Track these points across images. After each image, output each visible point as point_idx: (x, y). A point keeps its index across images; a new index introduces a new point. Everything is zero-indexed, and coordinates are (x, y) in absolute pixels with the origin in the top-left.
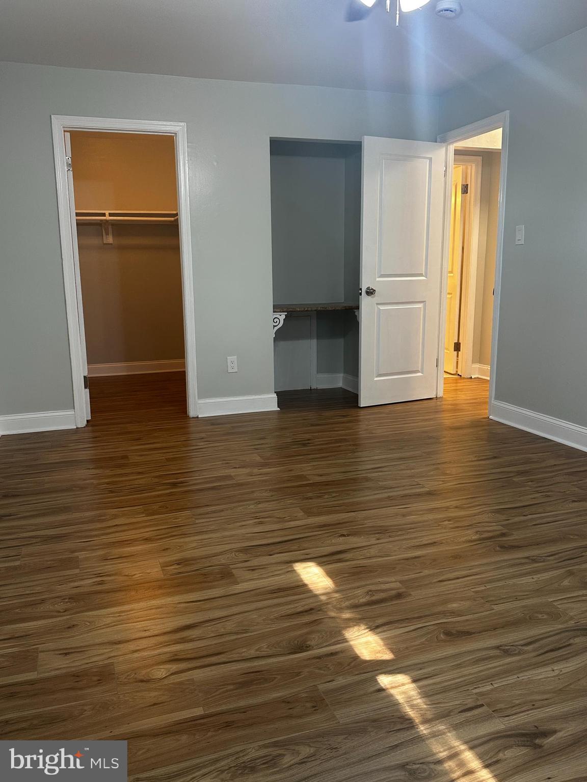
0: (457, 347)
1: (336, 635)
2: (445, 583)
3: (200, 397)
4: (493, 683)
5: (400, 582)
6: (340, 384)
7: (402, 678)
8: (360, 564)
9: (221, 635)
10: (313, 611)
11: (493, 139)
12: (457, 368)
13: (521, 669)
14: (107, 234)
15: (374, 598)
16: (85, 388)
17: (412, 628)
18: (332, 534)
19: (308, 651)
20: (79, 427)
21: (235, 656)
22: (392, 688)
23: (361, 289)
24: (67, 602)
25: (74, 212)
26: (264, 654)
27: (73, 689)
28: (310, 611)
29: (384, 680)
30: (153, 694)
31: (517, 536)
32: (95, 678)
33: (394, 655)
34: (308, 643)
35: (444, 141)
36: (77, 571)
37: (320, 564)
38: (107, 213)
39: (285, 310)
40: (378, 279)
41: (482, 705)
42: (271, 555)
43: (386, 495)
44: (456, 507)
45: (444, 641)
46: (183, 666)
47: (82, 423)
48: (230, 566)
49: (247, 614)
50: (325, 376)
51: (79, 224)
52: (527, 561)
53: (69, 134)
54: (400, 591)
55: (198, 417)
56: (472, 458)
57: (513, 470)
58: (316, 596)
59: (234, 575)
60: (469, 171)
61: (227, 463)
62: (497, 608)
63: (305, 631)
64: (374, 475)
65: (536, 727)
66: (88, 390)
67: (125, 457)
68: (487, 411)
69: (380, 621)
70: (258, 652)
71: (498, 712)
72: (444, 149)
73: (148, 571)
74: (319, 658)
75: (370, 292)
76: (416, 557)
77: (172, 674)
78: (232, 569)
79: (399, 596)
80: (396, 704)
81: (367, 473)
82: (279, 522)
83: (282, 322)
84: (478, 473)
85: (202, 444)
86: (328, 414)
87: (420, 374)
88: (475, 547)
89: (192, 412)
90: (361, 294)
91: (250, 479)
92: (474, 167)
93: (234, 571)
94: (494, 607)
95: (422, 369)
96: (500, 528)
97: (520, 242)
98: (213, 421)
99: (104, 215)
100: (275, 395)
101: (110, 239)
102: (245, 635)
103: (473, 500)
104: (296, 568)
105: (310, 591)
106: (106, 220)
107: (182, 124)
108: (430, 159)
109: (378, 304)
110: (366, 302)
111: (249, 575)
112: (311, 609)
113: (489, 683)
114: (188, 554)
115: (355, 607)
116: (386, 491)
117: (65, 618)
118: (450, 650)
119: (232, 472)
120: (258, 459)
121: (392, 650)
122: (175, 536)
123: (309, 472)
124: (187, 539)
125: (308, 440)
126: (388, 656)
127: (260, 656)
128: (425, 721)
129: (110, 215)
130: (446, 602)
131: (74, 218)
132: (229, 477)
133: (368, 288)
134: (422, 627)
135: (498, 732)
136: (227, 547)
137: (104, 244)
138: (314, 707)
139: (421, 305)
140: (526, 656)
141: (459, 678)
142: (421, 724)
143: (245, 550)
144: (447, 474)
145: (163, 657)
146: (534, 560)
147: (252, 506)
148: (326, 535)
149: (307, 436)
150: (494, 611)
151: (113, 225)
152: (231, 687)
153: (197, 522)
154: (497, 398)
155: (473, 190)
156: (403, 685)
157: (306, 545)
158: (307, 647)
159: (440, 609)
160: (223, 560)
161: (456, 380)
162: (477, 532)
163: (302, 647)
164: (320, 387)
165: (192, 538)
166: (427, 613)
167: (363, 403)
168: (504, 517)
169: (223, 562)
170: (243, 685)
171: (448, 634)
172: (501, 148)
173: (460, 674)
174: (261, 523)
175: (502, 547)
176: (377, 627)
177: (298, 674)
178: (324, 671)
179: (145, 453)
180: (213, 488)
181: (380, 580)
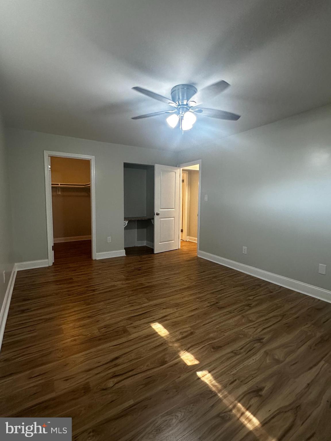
0: (182, 231)
1: (175, 354)
2: (206, 325)
3: (97, 252)
4: (236, 368)
5: (190, 327)
6: (145, 245)
7: (205, 372)
8: (173, 321)
9: (131, 361)
10: (163, 345)
11: (196, 167)
12: (182, 237)
13: (243, 360)
14: (59, 191)
15: (183, 335)
16: (53, 250)
17: (201, 347)
18: (159, 308)
19: (166, 364)
20: (50, 265)
21: (139, 371)
22: (203, 377)
23: (155, 213)
24: (62, 352)
25: (51, 183)
26: (150, 367)
27: (73, 399)
28: (162, 345)
29: (199, 374)
30: (110, 396)
31: (221, 303)
32: (83, 391)
33: (198, 361)
34: (166, 360)
35: (179, 167)
36: (63, 335)
37: (160, 323)
38: (59, 184)
39: (128, 220)
40: (160, 210)
41: (236, 380)
42: (140, 320)
43: (174, 290)
44: (199, 293)
45: (213, 352)
46: (119, 378)
47: (51, 264)
48: (126, 327)
49: (139, 349)
50: (140, 242)
51: (52, 188)
52: (227, 313)
53: (50, 157)
54: (192, 331)
55: (96, 260)
56: (197, 272)
57: (212, 276)
58: (162, 337)
59: (128, 331)
60: (184, 176)
61: (112, 280)
62: (226, 334)
63: (163, 354)
64: (167, 281)
65: (257, 387)
66: (53, 251)
67: (71, 279)
68: (196, 254)
69: (189, 346)
70: (148, 367)
71: (243, 382)
72: (179, 169)
73: (93, 332)
74: (172, 366)
75: (158, 214)
76: (192, 316)
77: (116, 384)
78: (127, 328)
79: (192, 333)
80: (206, 384)
81: (165, 281)
82: (139, 305)
83: (127, 224)
84: (200, 278)
85: (100, 271)
86: (144, 256)
87: (173, 241)
88: (210, 309)
89: (94, 258)
90: (155, 215)
91: (123, 286)
92: (186, 174)
93: (128, 329)
94: (225, 334)
95: (174, 239)
96: (215, 300)
97: (206, 200)
98: (103, 261)
99: (58, 185)
100: (124, 250)
101: (60, 193)
102: (140, 359)
103: (203, 289)
104: (151, 325)
105: (159, 335)
106: (59, 186)
107: (93, 156)
108: (175, 172)
109: (160, 218)
110: (156, 217)
111: (134, 330)
112: (162, 344)
113: (235, 369)
114: (107, 323)
115: (178, 340)
116: (173, 288)
117: (62, 360)
118: (217, 356)
119: (116, 283)
120: (124, 277)
121: (197, 359)
122: (100, 314)
123: (144, 282)
124: (106, 316)
125: (140, 268)
126: (197, 362)
127: (149, 369)
128: (220, 391)
129: (61, 185)
130: (209, 334)
131: (51, 186)
132: (114, 286)
133: (157, 213)
134: (204, 347)
135: (245, 392)
136: (122, 318)
137: (58, 195)
138: (177, 391)
139: (173, 218)
140: (242, 355)
141: (224, 368)
142: (219, 393)
143: (129, 319)
144: (191, 279)
145: (110, 375)
146: (230, 312)
147: (127, 299)
148: (158, 309)
149: (140, 266)
150: (225, 336)
151: (61, 188)
152: (141, 387)
153: (107, 307)
154: (200, 250)
155: (186, 182)
156: (206, 375)
157: (152, 314)
158: (166, 362)
159: (207, 337)
160: (122, 324)
161: (182, 242)
162: (209, 302)
163: (164, 363)
164: (138, 246)
165: (107, 315)
166: (204, 340)
167: (155, 252)
168: (215, 296)
169: (122, 325)
170: (146, 384)
171: (213, 348)
172: (199, 170)
173: (224, 366)
174: (132, 306)
175: (219, 308)
176: (189, 348)
177: (166, 375)
178: (176, 372)
179: (79, 276)
180: (110, 291)
181: (183, 327)
